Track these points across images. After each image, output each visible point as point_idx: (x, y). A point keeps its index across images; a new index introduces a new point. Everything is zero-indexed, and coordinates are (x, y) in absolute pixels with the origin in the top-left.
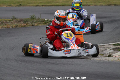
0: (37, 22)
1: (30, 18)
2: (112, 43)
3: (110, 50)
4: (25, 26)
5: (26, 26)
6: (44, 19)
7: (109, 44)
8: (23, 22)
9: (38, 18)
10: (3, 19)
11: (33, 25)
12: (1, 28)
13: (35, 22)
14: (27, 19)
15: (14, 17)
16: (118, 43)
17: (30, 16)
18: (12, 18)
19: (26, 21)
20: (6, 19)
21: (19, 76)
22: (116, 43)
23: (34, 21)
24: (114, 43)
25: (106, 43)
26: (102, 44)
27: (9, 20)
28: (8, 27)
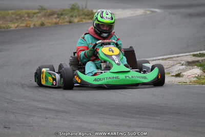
0: (79, 16)
1: (69, 8)
2: (192, 53)
3: (182, 65)
4: (56, 24)
5: (58, 23)
6: (92, 11)
7: (187, 54)
8: (56, 16)
9: (83, 8)
10: (24, 11)
11: (70, 22)
12: (16, 27)
13: (76, 17)
14: (64, 10)
15: (41, 7)
16: (201, 52)
17: (70, 5)
18: (39, 9)
19: (62, 14)
20: (30, 11)
21: (14, 111)
22: (198, 52)
23: (75, 15)
24: (196, 53)
25: (181, 53)
26: (176, 54)
27: (34, 11)
28: (27, 26)
